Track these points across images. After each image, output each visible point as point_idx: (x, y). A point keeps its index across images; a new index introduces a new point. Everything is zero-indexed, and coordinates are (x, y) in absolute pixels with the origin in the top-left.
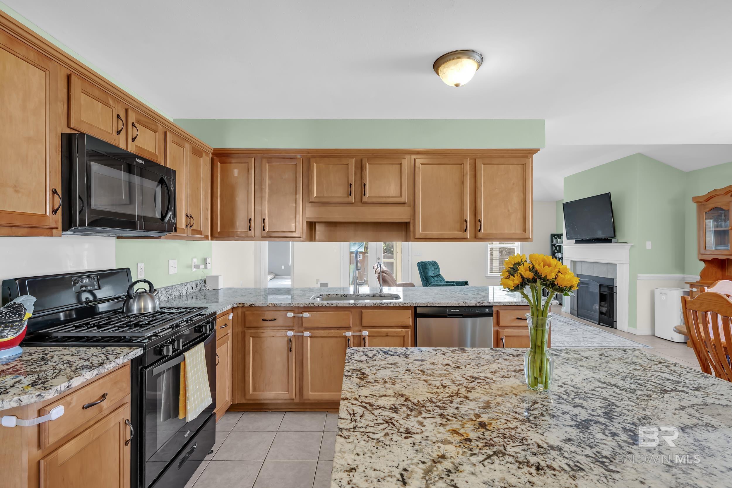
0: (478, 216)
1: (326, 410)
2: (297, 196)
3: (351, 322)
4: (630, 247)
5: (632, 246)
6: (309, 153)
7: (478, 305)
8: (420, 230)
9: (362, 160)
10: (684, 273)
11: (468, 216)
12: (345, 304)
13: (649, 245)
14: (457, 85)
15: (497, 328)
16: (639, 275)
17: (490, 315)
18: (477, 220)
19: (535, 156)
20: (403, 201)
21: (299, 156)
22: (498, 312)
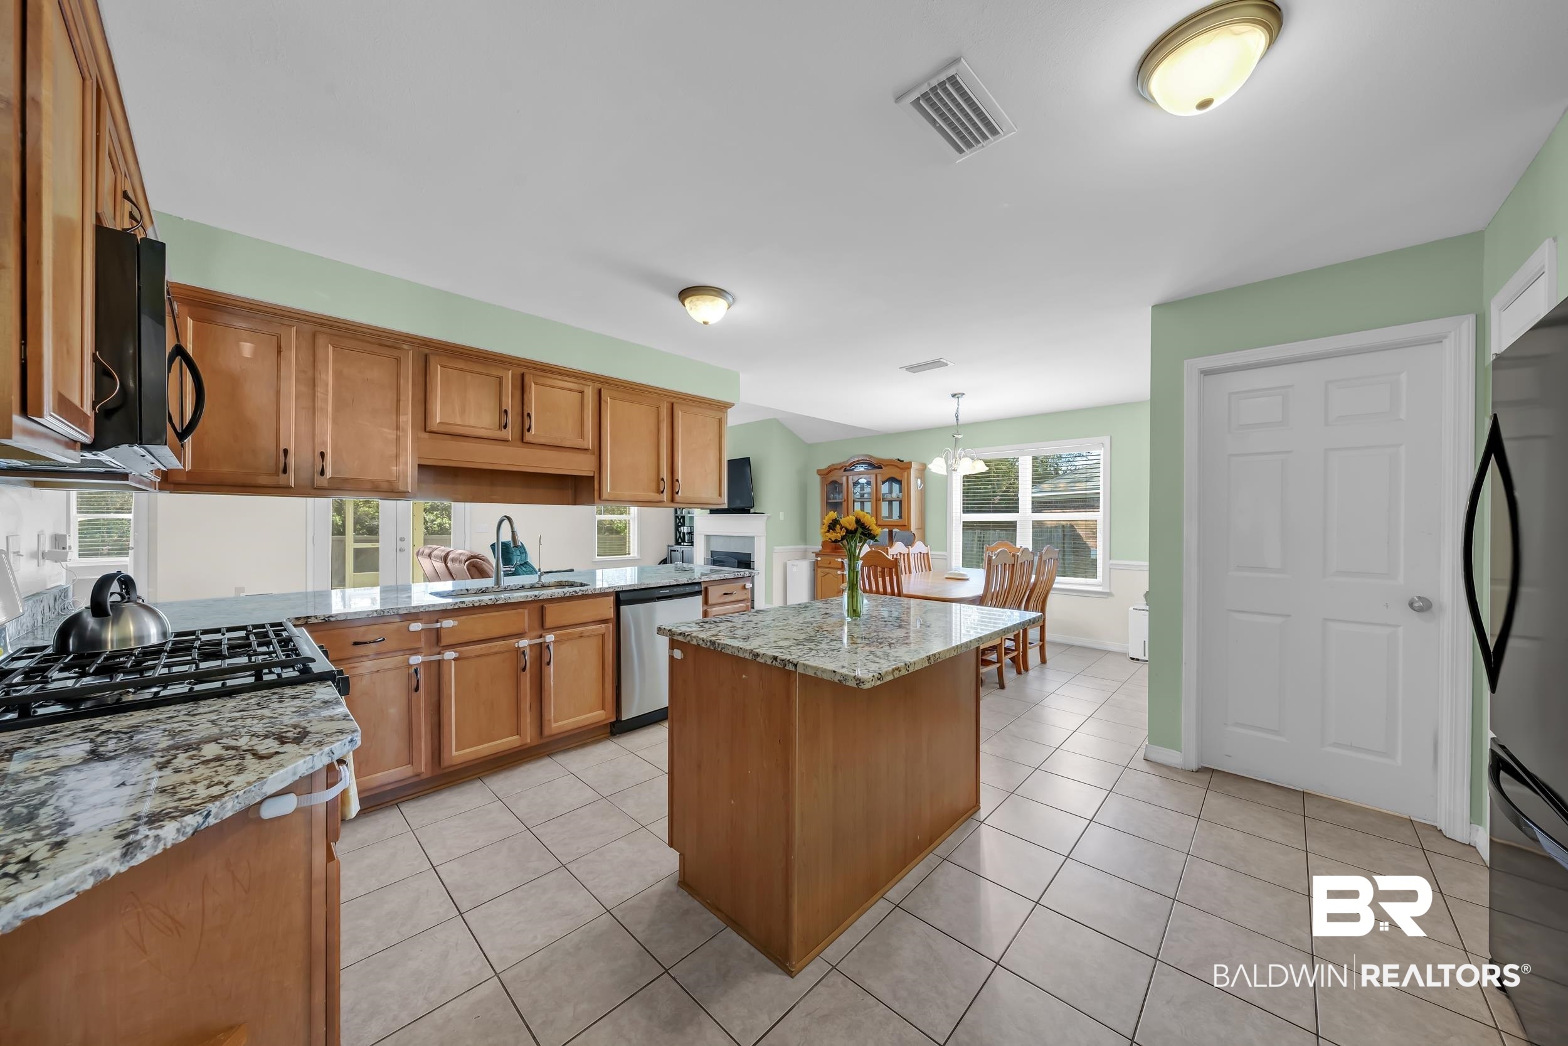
0: (675, 473)
1: (478, 776)
2: (403, 418)
3: (527, 628)
4: (766, 517)
5: (769, 517)
6: (426, 345)
7: (690, 582)
8: (607, 488)
9: (523, 375)
10: (806, 545)
11: (665, 474)
12: (519, 598)
13: (782, 517)
14: (705, 323)
15: (705, 608)
16: (775, 547)
17: (698, 593)
18: (675, 480)
19: (729, 410)
20: (585, 447)
21: (405, 347)
22: (706, 589)
